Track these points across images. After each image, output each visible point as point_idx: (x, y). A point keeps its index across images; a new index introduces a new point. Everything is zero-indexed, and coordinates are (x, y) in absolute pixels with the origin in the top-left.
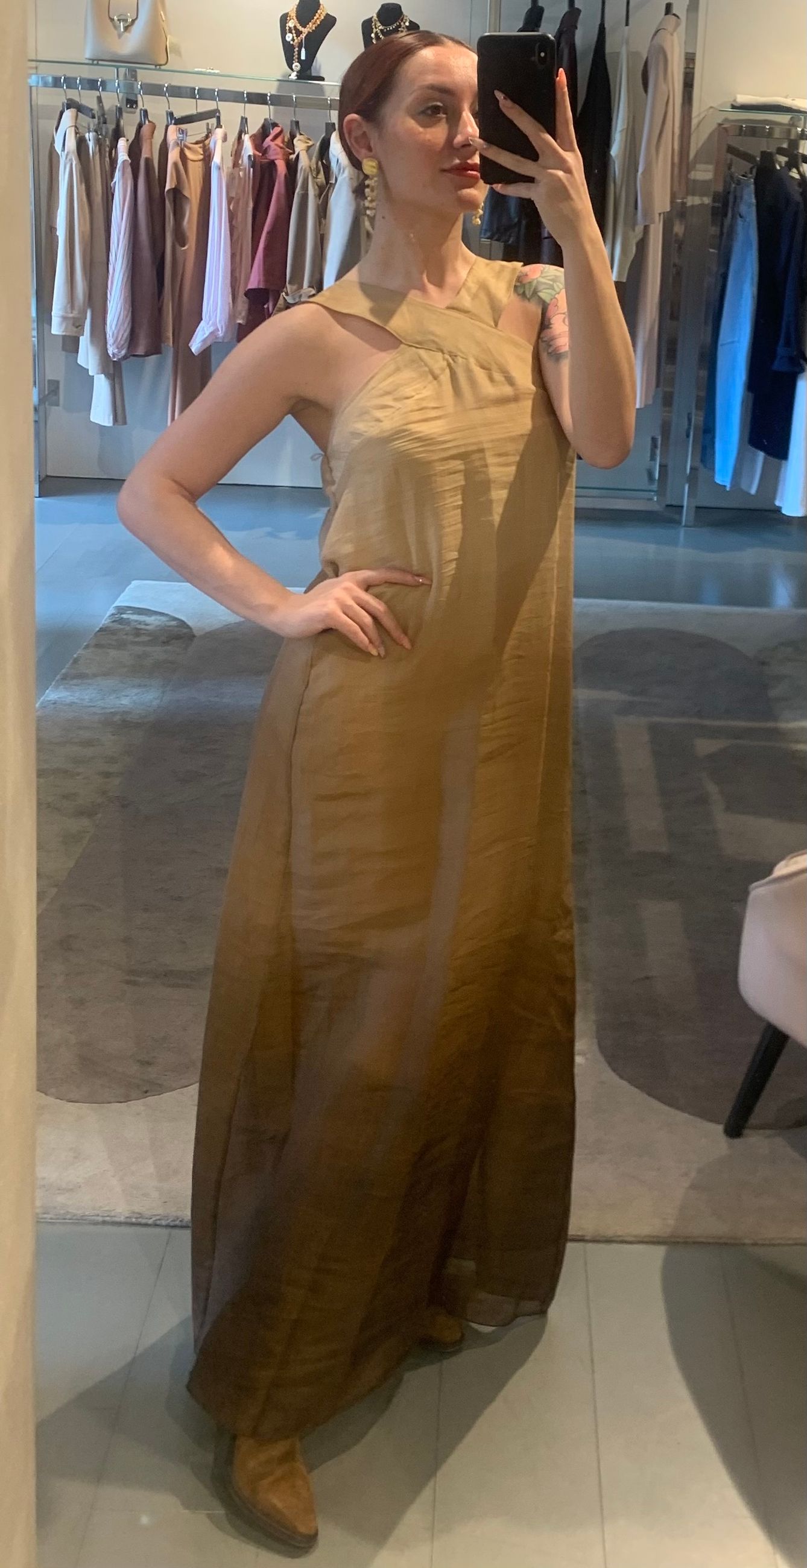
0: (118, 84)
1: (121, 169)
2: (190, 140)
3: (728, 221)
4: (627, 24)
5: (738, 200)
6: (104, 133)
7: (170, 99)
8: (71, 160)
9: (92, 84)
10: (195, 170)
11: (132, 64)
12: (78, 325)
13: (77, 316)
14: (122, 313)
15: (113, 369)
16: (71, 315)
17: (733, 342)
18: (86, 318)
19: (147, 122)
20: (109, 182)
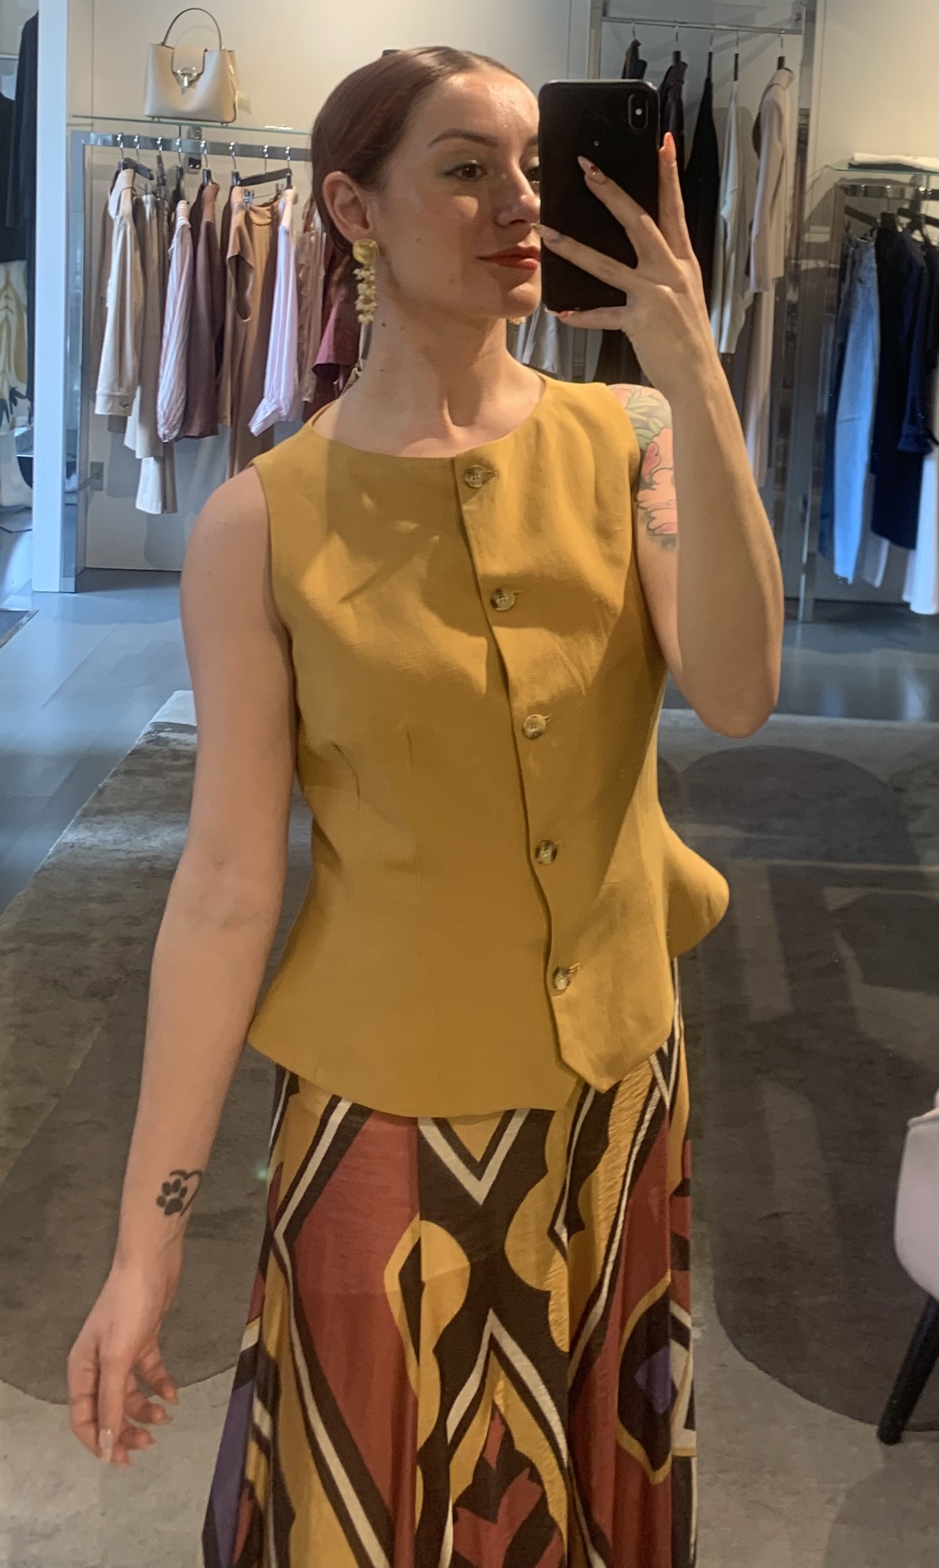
0: (180, 142)
1: (179, 235)
2: (256, 202)
3: (845, 287)
4: (736, 79)
5: (857, 264)
6: (162, 195)
7: (237, 158)
8: (125, 225)
9: (152, 143)
10: (261, 235)
11: (195, 122)
12: (125, 403)
13: (127, 394)
14: (175, 391)
15: (162, 452)
16: (118, 394)
17: (853, 419)
18: (134, 397)
19: (210, 184)
20: (166, 248)
